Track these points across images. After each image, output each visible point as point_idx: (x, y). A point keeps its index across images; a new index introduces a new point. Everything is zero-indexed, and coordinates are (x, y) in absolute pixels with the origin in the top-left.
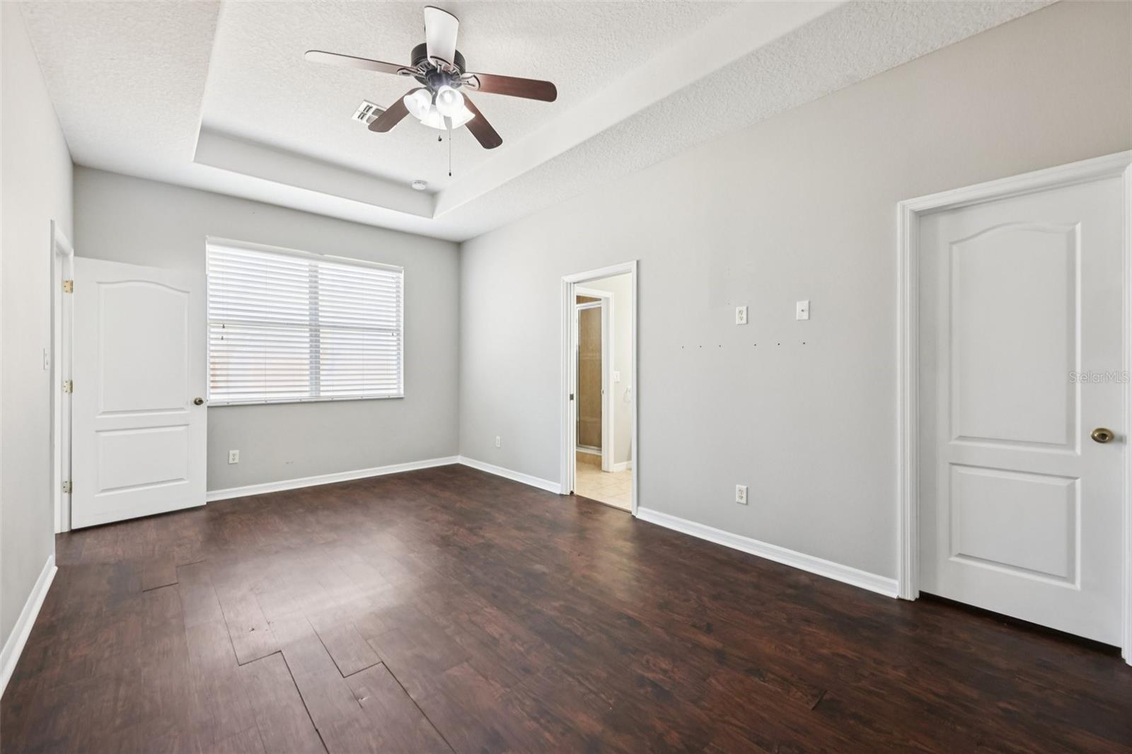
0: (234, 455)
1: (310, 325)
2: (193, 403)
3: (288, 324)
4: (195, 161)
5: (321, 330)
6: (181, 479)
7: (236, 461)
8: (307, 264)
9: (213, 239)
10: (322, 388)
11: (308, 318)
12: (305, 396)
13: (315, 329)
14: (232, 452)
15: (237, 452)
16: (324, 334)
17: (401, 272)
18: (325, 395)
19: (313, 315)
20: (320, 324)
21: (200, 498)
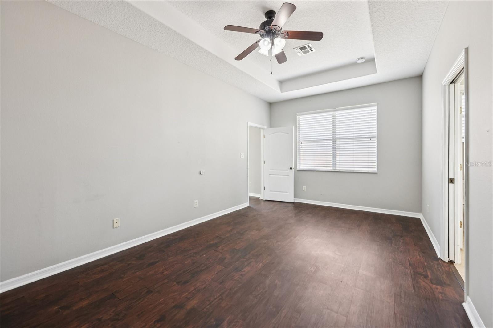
0: (304, 188)
1: (332, 139)
2: (289, 168)
3: (323, 140)
4: (281, 92)
5: (337, 141)
6: (287, 192)
7: (305, 190)
8: (332, 114)
9: (300, 114)
10: (337, 166)
11: (332, 136)
12: (330, 169)
13: (334, 141)
14: (304, 187)
15: (305, 187)
16: (338, 142)
17: (376, 106)
18: (338, 169)
19: (334, 135)
20: (337, 138)
21: (292, 200)
